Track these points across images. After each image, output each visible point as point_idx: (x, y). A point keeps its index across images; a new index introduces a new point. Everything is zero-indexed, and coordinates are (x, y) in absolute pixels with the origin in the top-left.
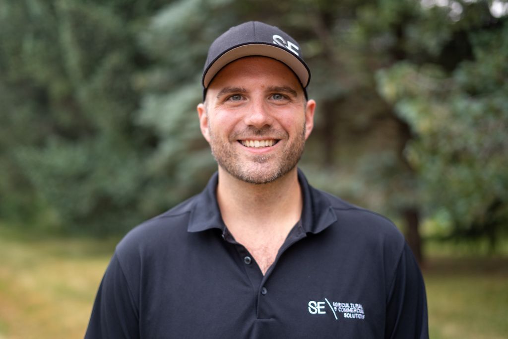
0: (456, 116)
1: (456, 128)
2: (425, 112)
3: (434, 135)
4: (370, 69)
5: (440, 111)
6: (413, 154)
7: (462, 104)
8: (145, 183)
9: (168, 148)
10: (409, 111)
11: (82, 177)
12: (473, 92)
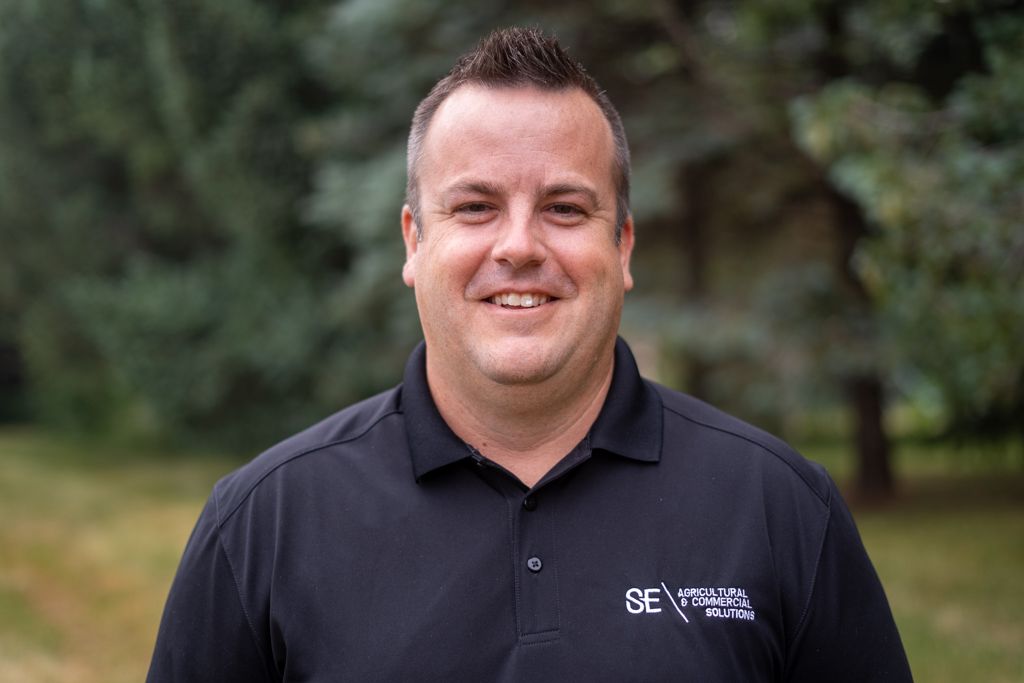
0: (954, 186)
1: (956, 210)
2: (892, 180)
3: (910, 224)
4: (776, 98)
5: (923, 177)
6: (869, 267)
7: (966, 160)
8: (328, 342)
9: (369, 270)
10: (858, 179)
11: (200, 334)
12: (988, 138)
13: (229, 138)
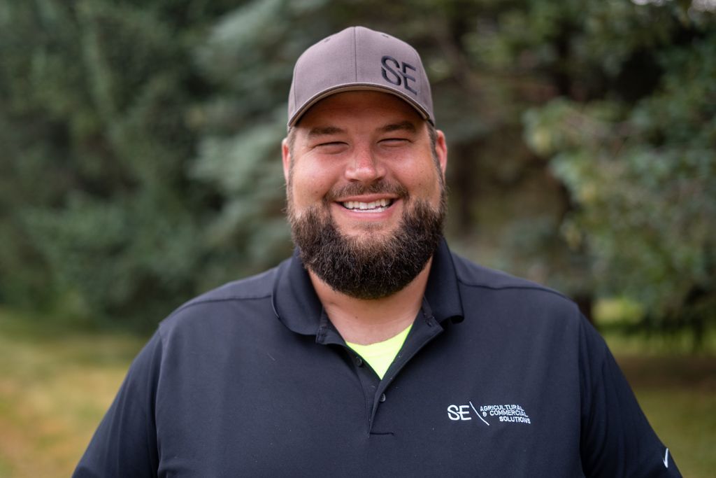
0: (634, 177)
1: (633, 195)
2: (589, 174)
8: (206, 259)
13: (140, 115)
